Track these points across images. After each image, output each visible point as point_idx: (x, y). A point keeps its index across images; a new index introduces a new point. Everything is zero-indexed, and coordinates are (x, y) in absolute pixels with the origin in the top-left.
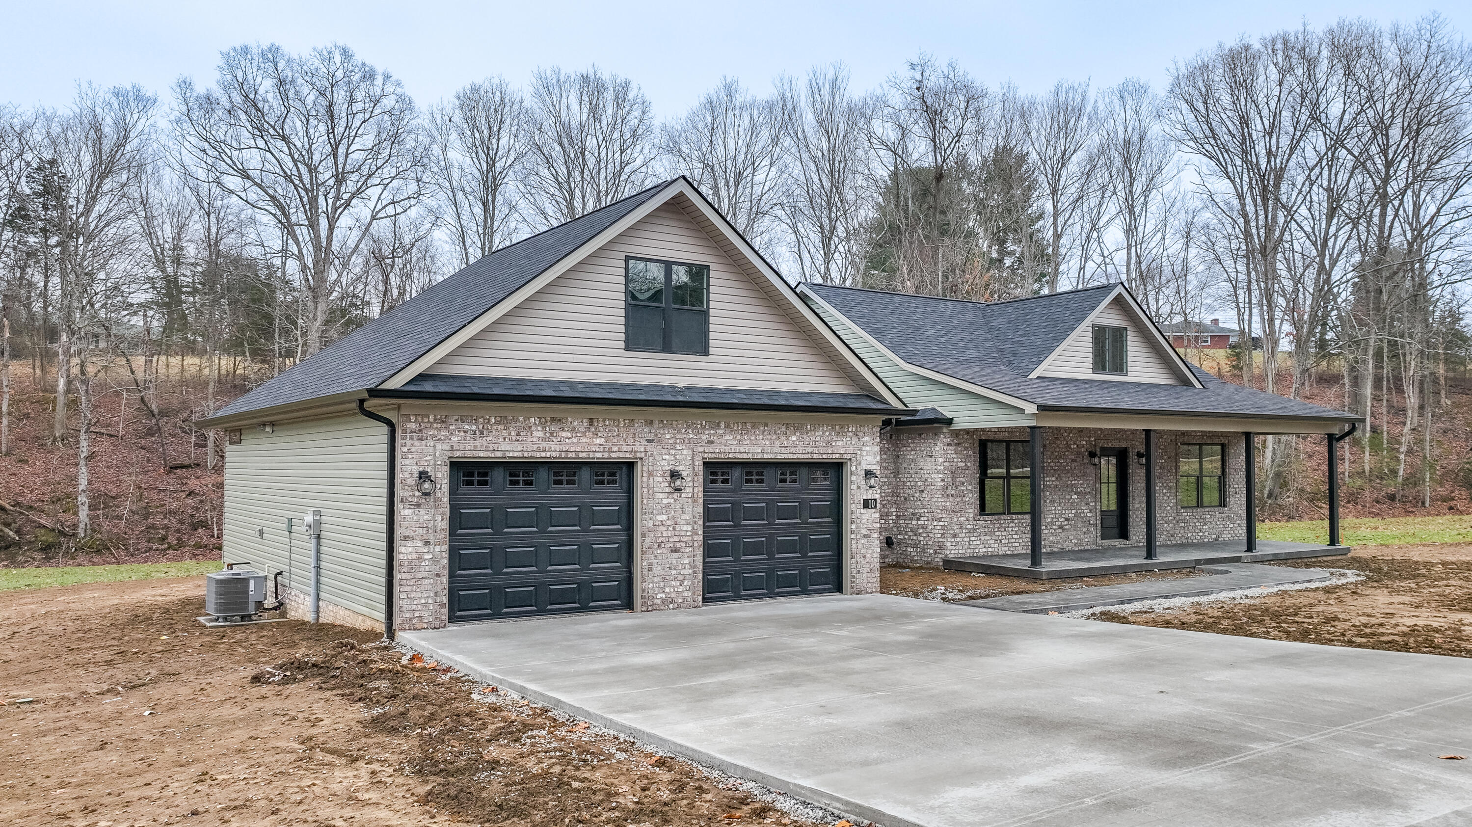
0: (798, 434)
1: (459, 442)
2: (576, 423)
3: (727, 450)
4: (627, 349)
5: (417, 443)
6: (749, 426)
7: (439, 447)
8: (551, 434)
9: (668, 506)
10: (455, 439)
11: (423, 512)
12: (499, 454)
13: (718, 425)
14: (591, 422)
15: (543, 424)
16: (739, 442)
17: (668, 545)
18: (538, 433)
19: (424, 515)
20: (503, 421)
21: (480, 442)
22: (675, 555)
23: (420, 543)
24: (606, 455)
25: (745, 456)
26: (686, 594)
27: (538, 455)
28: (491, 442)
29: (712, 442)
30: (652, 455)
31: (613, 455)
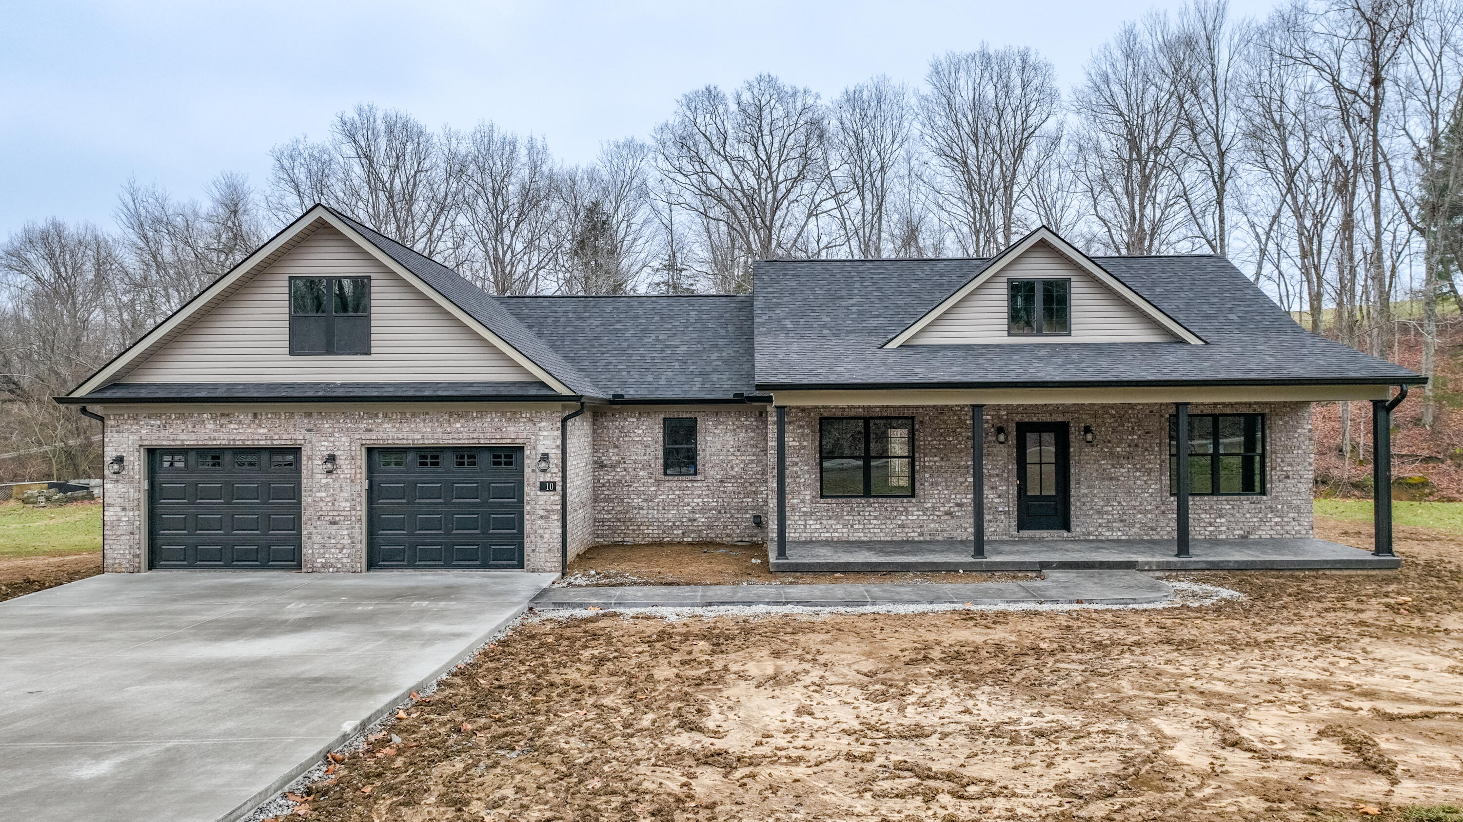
0: (462, 421)
1: (147, 434)
2: (242, 417)
3: (385, 436)
4: (292, 353)
5: (116, 435)
6: (408, 415)
7: (131, 437)
8: (221, 426)
9: (327, 485)
10: (144, 431)
11: (120, 486)
12: (178, 443)
13: (376, 415)
14: (255, 415)
15: (214, 418)
16: (398, 429)
17: (327, 518)
18: (210, 426)
19: (121, 488)
20: (181, 417)
21: (163, 434)
22: (335, 527)
23: (119, 509)
24: (269, 442)
25: (405, 442)
26: (345, 560)
27: (210, 443)
28: (172, 433)
29: (370, 430)
30: (310, 442)
31: (275, 442)
